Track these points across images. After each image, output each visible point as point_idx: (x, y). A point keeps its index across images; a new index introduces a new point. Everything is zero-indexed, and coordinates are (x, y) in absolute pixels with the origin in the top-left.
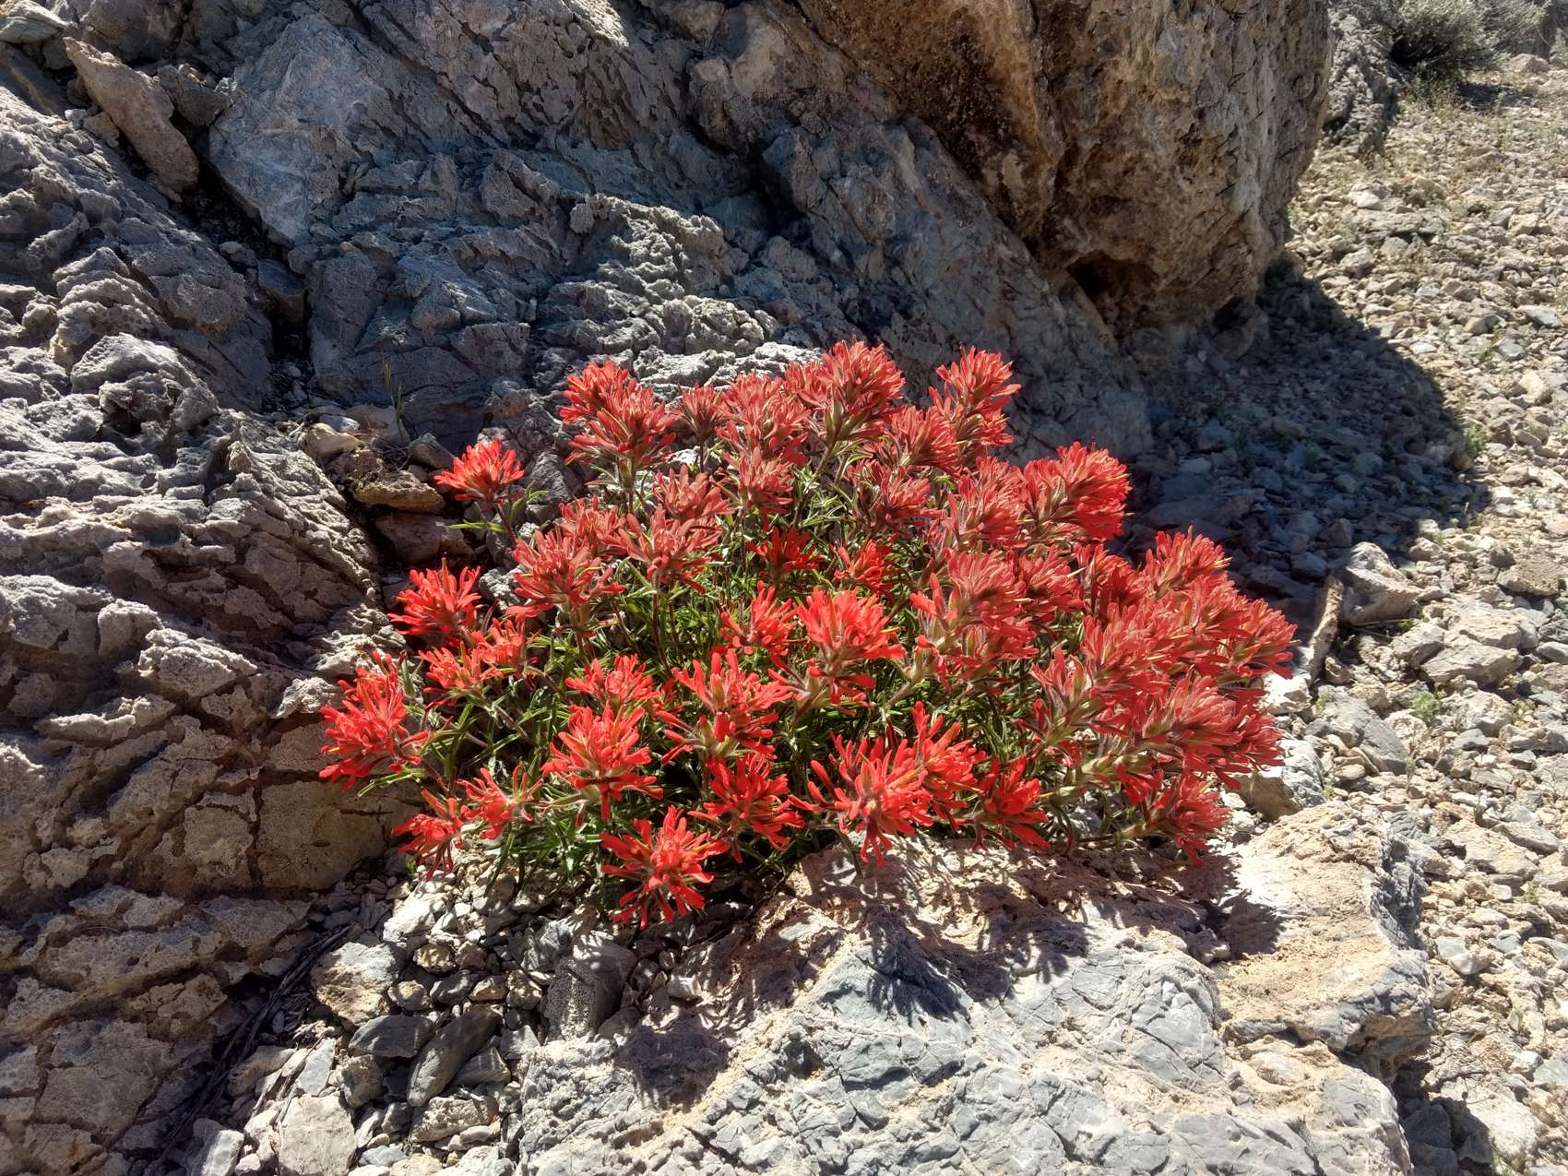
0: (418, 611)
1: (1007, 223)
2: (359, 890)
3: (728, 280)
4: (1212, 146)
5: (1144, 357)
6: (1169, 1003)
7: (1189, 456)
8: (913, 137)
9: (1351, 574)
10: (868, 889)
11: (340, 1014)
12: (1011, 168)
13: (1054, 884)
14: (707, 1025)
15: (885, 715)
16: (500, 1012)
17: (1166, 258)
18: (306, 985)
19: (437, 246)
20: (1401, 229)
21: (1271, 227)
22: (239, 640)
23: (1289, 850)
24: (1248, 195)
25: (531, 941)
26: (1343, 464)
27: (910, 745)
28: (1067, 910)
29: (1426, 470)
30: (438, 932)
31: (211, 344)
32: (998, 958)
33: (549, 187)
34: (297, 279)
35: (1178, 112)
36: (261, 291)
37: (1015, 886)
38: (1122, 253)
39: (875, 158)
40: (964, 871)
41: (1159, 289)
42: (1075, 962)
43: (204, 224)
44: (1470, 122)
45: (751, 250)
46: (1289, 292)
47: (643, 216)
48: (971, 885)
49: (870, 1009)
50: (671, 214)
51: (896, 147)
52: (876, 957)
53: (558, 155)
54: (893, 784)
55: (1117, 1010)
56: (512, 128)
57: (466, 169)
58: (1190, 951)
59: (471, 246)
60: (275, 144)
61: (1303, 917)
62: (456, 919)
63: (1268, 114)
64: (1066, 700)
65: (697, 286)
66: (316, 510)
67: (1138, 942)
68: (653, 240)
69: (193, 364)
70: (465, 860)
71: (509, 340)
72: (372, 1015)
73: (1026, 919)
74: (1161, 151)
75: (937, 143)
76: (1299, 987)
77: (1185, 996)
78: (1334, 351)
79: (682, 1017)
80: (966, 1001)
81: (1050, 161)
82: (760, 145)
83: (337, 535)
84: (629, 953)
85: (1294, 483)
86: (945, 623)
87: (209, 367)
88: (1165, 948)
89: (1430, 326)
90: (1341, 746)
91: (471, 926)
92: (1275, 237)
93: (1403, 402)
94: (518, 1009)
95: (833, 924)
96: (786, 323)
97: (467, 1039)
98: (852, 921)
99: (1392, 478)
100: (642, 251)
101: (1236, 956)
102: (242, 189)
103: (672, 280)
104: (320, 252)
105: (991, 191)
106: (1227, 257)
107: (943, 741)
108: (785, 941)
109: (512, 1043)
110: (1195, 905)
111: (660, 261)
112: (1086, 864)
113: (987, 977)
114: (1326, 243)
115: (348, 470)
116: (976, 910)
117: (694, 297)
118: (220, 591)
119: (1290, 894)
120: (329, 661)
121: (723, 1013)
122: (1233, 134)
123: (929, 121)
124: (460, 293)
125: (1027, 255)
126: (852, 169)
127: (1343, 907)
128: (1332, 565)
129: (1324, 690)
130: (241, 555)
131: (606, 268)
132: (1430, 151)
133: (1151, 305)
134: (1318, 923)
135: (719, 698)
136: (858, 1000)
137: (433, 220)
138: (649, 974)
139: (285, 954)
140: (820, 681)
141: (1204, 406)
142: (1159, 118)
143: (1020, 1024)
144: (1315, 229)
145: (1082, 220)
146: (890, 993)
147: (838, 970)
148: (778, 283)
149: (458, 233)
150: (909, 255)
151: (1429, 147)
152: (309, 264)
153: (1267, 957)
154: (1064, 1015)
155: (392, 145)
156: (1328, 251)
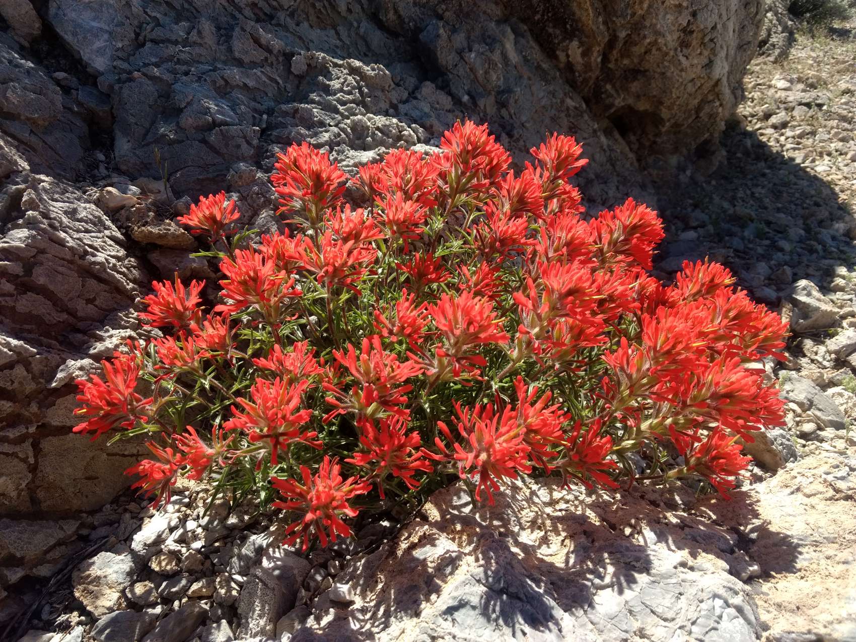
0: (156, 309)
1: (571, 86)
2: (120, 510)
3: (394, 107)
4: (700, 35)
5: (655, 172)
6: (720, 617)
7: (684, 230)
8: (514, 31)
9: (796, 299)
10: (483, 518)
11: (88, 608)
12: (574, 50)
13: (620, 513)
14: (354, 626)
15: (495, 386)
16: (207, 607)
17: (669, 108)
18: (68, 584)
19: (200, 78)
20: (804, 101)
21: (733, 92)
22: (30, 332)
23: (798, 490)
24: (721, 69)
25: (236, 551)
26: (780, 235)
27: (513, 409)
28: (632, 535)
29: (834, 238)
30: (170, 544)
31: (32, 131)
32: (581, 574)
33: (277, 44)
34: (106, 97)
35: (680, 13)
36: (80, 104)
37: (591, 515)
38: (643, 106)
39: (490, 41)
40: (552, 503)
41: (664, 130)
42: (642, 579)
43: (46, 62)
44: (836, 48)
45: (411, 89)
46: (738, 138)
47: (340, 66)
48: (559, 514)
49: (482, 620)
50: (357, 63)
51: (503, 35)
52: (487, 577)
53: (286, 28)
54: (499, 441)
55: (679, 622)
56: (257, 11)
57: (223, 32)
58: (731, 572)
59: (222, 78)
60: (91, 8)
61: (816, 544)
62: (186, 532)
63: (733, 19)
64: (629, 377)
65: (374, 109)
66: (98, 243)
67: (690, 563)
68: (346, 80)
69: (16, 143)
70: (198, 489)
71: (245, 137)
72: (111, 610)
73: (602, 542)
74: (669, 38)
75: (528, 34)
76: (824, 604)
77: (732, 611)
78: (767, 171)
79: (337, 619)
80: (558, 612)
81: (599, 45)
82: (418, 30)
83: (113, 261)
84: (305, 562)
85: (751, 246)
86: (539, 316)
87: (30, 147)
88: (712, 569)
89: (825, 157)
90: (799, 410)
91: (195, 538)
92: (736, 98)
93: (814, 199)
94: (220, 605)
95: (453, 547)
96: (432, 134)
97: (177, 630)
98: (469, 544)
99: (812, 242)
100: (338, 86)
101: (765, 575)
102: (68, 38)
103: (358, 105)
104: (120, 78)
105: (562, 65)
106: (707, 109)
107: (538, 405)
108: (418, 559)
109: (211, 634)
110: (727, 531)
111: (349, 93)
112: (642, 497)
113: (573, 590)
114: (760, 110)
115: (128, 219)
116: (564, 534)
117: (371, 115)
118: (11, 295)
119: (804, 526)
120: (99, 347)
121: (368, 616)
122: (714, 28)
123: (524, 20)
124: (213, 106)
125: (584, 106)
126: (476, 47)
127: (848, 537)
128: (781, 294)
129: (783, 373)
130: (28, 270)
131: (314, 96)
132: (815, 62)
133: (658, 140)
134: (830, 550)
135: (367, 373)
136: (472, 613)
137: (198, 62)
138: (319, 578)
139: (54, 561)
140: (445, 361)
141: (691, 201)
142: (668, 16)
143: (601, 632)
144: (752, 102)
145: (618, 84)
146: (498, 608)
147: (457, 588)
148: (427, 109)
149: (214, 70)
150: (512, 101)
151: (814, 59)
152: (111, 87)
153: (791, 576)
154: (636, 625)
155: (173, 14)
156: (761, 114)
